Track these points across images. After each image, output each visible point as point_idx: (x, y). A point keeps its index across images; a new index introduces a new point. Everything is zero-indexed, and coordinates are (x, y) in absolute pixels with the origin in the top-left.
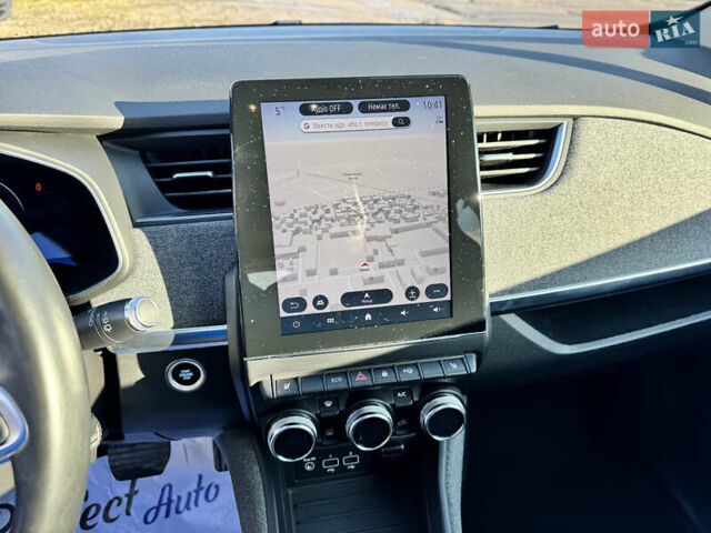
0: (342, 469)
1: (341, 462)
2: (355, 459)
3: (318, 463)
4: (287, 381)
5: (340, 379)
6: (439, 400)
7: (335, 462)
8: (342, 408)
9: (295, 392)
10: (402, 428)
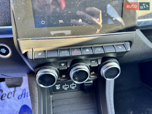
0: (70, 89)
1: (69, 86)
2: (75, 86)
3: (61, 87)
4: (40, 52)
5: (66, 52)
6: (109, 64)
7: (67, 86)
8: (68, 66)
9: (44, 57)
10: (93, 75)
